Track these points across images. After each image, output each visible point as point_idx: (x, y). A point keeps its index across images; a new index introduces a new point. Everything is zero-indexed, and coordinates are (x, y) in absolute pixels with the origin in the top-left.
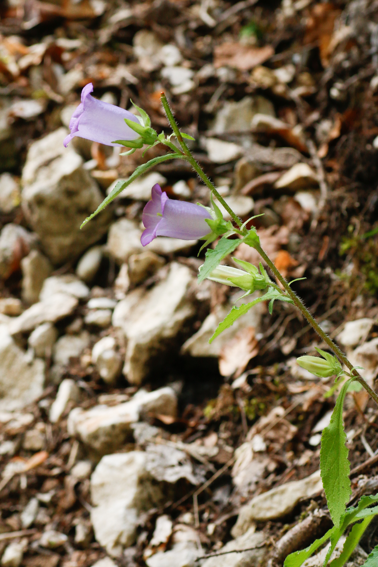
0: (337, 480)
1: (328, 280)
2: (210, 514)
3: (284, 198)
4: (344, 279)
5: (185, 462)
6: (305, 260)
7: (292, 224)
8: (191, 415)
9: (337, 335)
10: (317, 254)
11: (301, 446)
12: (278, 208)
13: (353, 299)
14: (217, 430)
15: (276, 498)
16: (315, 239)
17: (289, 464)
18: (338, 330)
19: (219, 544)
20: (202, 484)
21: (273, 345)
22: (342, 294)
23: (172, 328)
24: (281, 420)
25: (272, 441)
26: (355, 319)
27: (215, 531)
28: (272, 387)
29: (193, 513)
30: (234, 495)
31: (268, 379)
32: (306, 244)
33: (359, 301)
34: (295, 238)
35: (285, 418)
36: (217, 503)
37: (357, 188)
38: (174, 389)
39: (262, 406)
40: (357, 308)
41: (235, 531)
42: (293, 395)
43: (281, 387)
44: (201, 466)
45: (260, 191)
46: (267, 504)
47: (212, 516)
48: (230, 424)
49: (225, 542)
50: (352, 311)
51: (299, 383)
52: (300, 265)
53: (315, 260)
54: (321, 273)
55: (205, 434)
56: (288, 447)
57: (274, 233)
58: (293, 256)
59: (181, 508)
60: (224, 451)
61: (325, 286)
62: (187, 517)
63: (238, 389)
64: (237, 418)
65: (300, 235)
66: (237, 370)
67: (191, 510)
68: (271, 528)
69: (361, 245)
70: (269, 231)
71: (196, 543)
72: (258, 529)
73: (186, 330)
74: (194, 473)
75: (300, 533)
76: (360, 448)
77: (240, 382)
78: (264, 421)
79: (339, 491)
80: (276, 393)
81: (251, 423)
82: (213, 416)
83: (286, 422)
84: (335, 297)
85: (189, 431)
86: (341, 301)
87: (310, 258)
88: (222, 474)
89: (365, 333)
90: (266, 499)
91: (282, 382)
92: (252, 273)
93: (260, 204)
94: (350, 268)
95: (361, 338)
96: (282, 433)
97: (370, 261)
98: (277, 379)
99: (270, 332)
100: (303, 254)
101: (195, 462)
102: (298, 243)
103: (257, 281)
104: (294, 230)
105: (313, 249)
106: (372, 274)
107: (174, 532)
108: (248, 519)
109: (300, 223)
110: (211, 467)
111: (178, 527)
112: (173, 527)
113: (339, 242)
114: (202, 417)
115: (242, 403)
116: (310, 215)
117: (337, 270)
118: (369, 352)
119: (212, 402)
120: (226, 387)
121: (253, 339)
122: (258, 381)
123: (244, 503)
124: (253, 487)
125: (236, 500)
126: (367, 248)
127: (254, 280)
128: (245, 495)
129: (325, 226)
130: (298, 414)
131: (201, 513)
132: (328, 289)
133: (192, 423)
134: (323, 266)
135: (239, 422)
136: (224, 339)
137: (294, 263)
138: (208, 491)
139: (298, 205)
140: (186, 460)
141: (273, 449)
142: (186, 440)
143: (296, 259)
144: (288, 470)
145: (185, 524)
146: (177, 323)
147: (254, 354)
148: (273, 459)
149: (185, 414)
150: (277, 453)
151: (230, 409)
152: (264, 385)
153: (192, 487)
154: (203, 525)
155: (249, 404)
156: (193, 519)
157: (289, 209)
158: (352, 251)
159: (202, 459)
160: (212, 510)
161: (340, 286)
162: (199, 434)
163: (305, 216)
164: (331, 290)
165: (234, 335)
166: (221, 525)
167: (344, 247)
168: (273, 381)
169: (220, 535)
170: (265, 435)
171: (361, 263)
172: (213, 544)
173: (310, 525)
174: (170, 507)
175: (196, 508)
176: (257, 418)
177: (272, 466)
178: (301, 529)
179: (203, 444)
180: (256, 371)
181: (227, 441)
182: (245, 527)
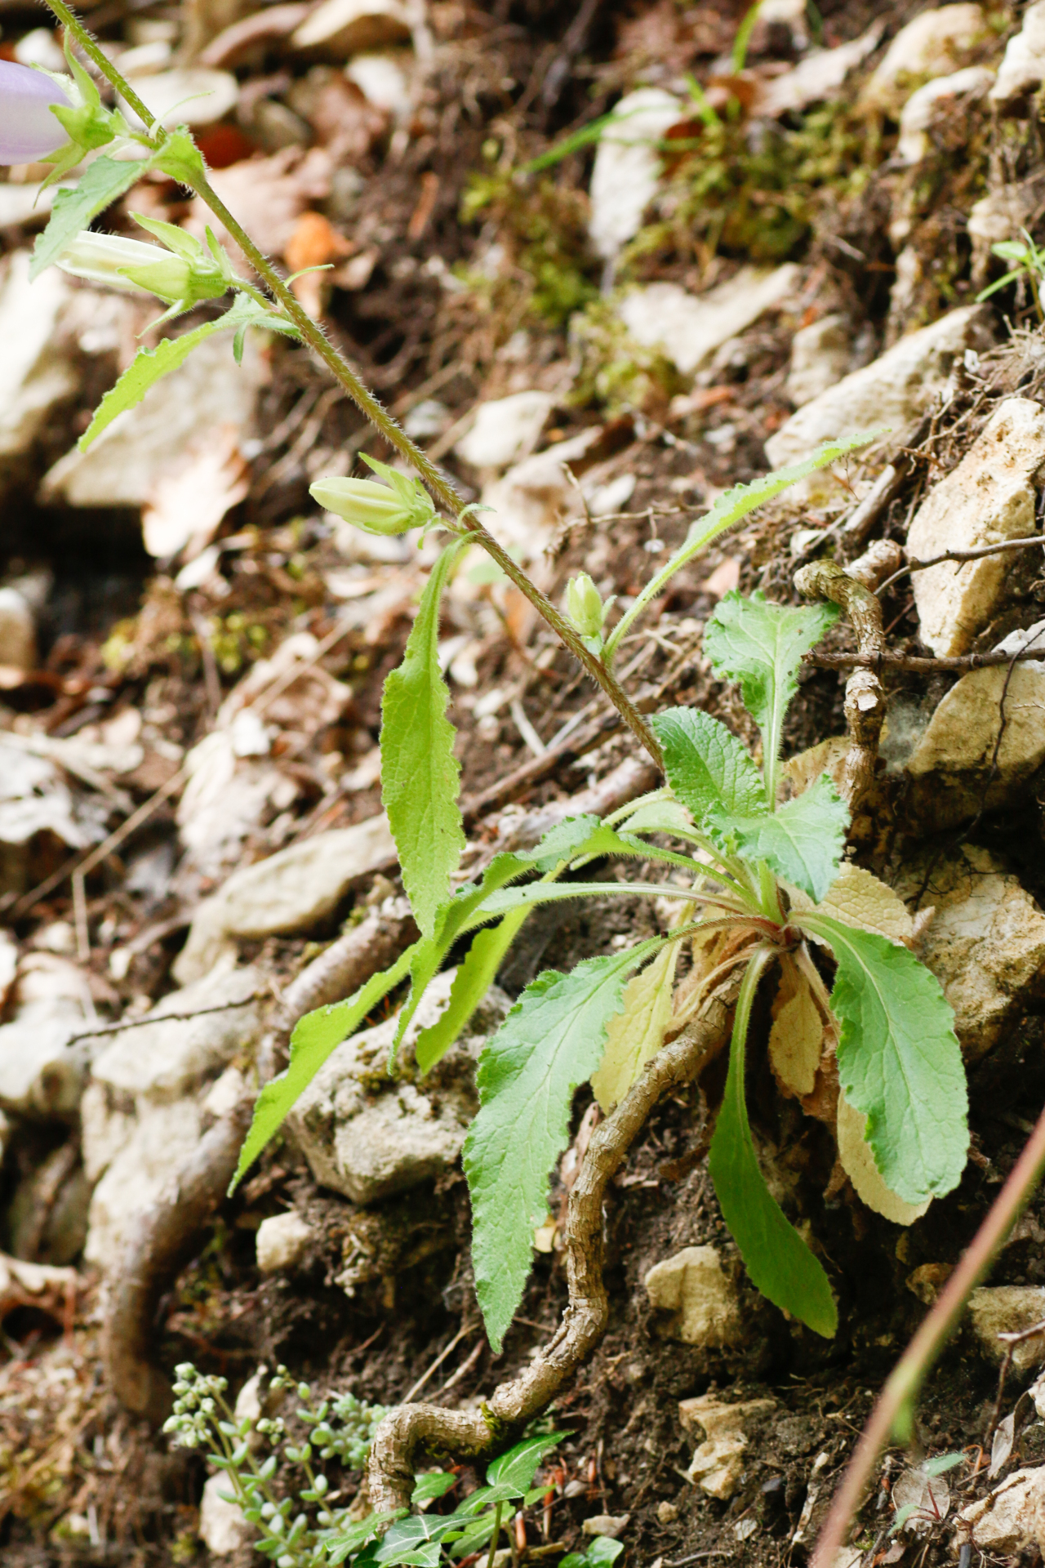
0: (428, 810)
1: (435, 291)
2: (118, 923)
3: (319, 75)
4: (476, 289)
5: (50, 787)
6: (374, 240)
7: (340, 145)
8: (71, 663)
9: (460, 439)
10: (405, 221)
11: (362, 739)
12: (303, 102)
13: (501, 341)
14: (138, 701)
15: (291, 876)
16: (399, 184)
17: (329, 787)
18: (459, 426)
19: (141, 1001)
20: (96, 845)
21: (287, 469)
22: (470, 330)
23: (17, 430)
24: (308, 669)
25: (285, 725)
26: (506, 394)
27: (131, 971)
28: (284, 582)
29: (73, 924)
30: (182, 873)
31: (275, 560)
32: (377, 196)
33: (518, 347)
34: (349, 181)
35: (319, 662)
36: (137, 895)
37: (514, 41)
38: (25, 596)
39: (258, 634)
40: (511, 365)
41: (183, 967)
42: (339, 602)
43: (309, 580)
44: (96, 798)
45: (255, 56)
46: (267, 892)
47: (125, 929)
48: (175, 685)
49: (156, 996)
50: (497, 373)
51: (359, 570)
52: (358, 253)
53: (401, 240)
54: (415, 274)
55: (108, 711)
56: (327, 740)
57: (291, 169)
58: (341, 229)
59: (41, 911)
60: (157, 755)
61: (426, 307)
62: (55, 934)
63: (193, 591)
64: (191, 669)
65: (363, 173)
66: (190, 538)
67: (68, 916)
68: (279, 955)
69: (520, 197)
70: (276, 164)
71: (79, 1003)
72: (244, 960)
73: (54, 435)
74: (76, 818)
75: (347, 962)
76: (511, 736)
77: (201, 571)
78: (262, 672)
79: (432, 840)
80: (294, 597)
81: (229, 681)
82: (129, 664)
83: (320, 674)
84: (454, 336)
85: (63, 705)
86: (469, 348)
87: (387, 234)
88: (151, 816)
89: (531, 431)
90: (263, 880)
91: (313, 567)
92: (185, 253)
93: (256, 89)
94: (493, 259)
95: (519, 446)
96: (309, 703)
97: (542, 239)
98: (299, 561)
99: (280, 434)
100: (369, 225)
101: (79, 787)
102: (357, 195)
103: (200, 277)
104: (348, 160)
105: (395, 211)
106: (549, 273)
107: (20, 975)
108: (216, 933)
109: (359, 142)
110: (122, 800)
111: (31, 961)
112: (18, 962)
113: (463, 186)
114: (101, 669)
115: (206, 628)
116: (389, 118)
117: (458, 264)
118: (539, 482)
119: (123, 627)
120: (162, 584)
121: (235, 454)
122: (248, 566)
123: (207, 892)
124: (233, 850)
125: (187, 885)
126: (535, 204)
127: (192, 274)
128: (213, 871)
129: (426, 145)
130: (354, 653)
131: (95, 922)
132: (433, 317)
133: (73, 684)
134: (420, 256)
135: (198, 677)
136: (157, 455)
137: (343, 247)
138: (114, 863)
139: (355, 92)
140: (52, 782)
141: (286, 746)
142: (53, 731)
143: (349, 237)
144: (325, 804)
145: (51, 951)
146: (29, 416)
147: (236, 495)
148: (286, 774)
149: (54, 660)
150: (298, 759)
151: (173, 643)
152: (263, 578)
153: (70, 854)
154: (99, 953)
155: (225, 630)
156: (74, 939)
157: (331, 104)
158: (497, 211)
159: (97, 780)
160: (124, 914)
161: (466, 307)
162: (91, 713)
163: (376, 123)
164: (443, 320)
165: (184, 446)
166: (146, 952)
167: (474, 199)
168: (286, 566)
169: (144, 978)
170: (265, 710)
171: (522, 243)
172: (126, 1002)
173: (373, 942)
174: (10, 909)
175: (80, 908)
176: (245, 667)
177: (286, 793)
178: (349, 952)
179: (100, 740)
180: (244, 539)
181: (164, 729)
182: (210, 956)
